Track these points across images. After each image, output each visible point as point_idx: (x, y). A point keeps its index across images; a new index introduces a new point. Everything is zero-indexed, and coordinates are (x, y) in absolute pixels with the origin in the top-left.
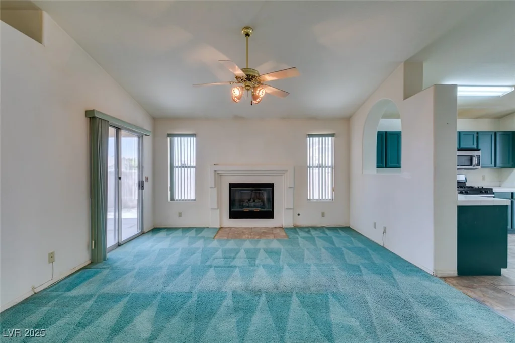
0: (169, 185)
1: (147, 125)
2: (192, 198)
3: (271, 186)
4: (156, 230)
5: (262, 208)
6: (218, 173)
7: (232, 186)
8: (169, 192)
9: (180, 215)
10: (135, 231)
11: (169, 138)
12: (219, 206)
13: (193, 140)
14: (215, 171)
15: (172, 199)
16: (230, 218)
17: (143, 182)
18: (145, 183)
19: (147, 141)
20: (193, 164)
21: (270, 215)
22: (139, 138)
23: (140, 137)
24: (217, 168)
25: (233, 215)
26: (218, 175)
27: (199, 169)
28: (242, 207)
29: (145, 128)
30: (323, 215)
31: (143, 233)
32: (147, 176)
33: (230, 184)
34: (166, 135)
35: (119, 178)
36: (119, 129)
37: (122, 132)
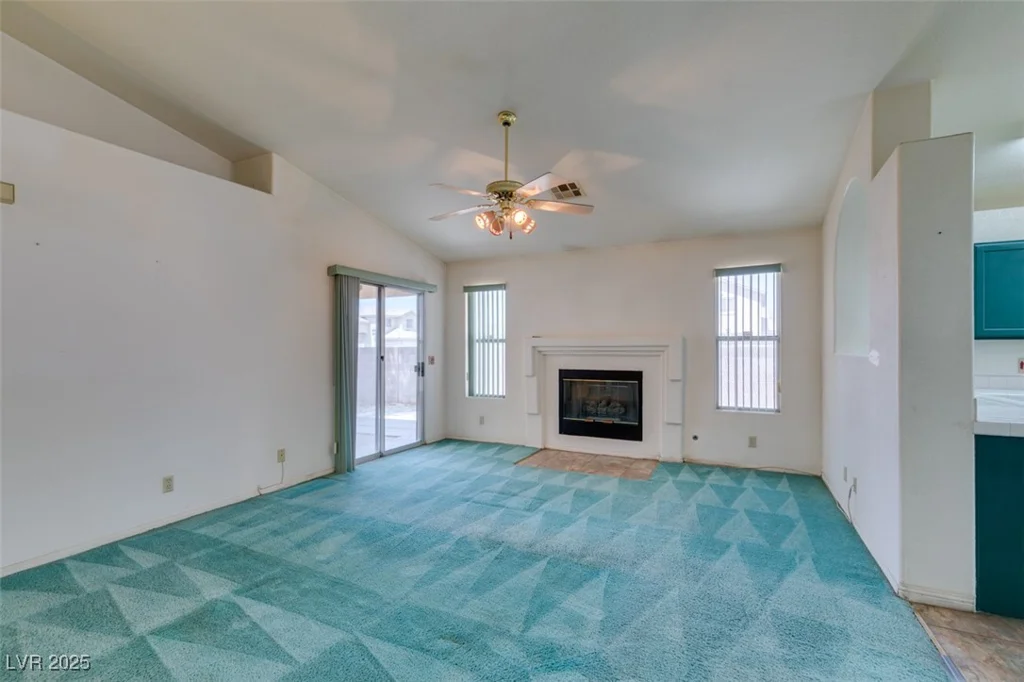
0: (467, 370)
1: (432, 276)
2: (501, 394)
3: (638, 376)
4: (447, 440)
5: (622, 420)
6: (540, 352)
7: (564, 374)
8: (467, 382)
9: (482, 421)
10: (412, 438)
11: (466, 294)
12: (542, 411)
13: (502, 293)
14: (534, 347)
15: (471, 393)
16: (560, 433)
17: (423, 364)
18: (428, 367)
19: (434, 300)
20: (502, 335)
21: (634, 433)
22: (419, 295)
23: (421, 294)
24: (537, 342)
25: (567, 428)
26: (539, 355)
27: (511, 341)
28: (586, 414)
29: (430, 282)
30: (753, 442)
31: (423, 444)
32: (431, 355)
33: (560, 371)
34: (462, 289)
35: (382, 358)
36: (381, 287)
37: (387, 290)
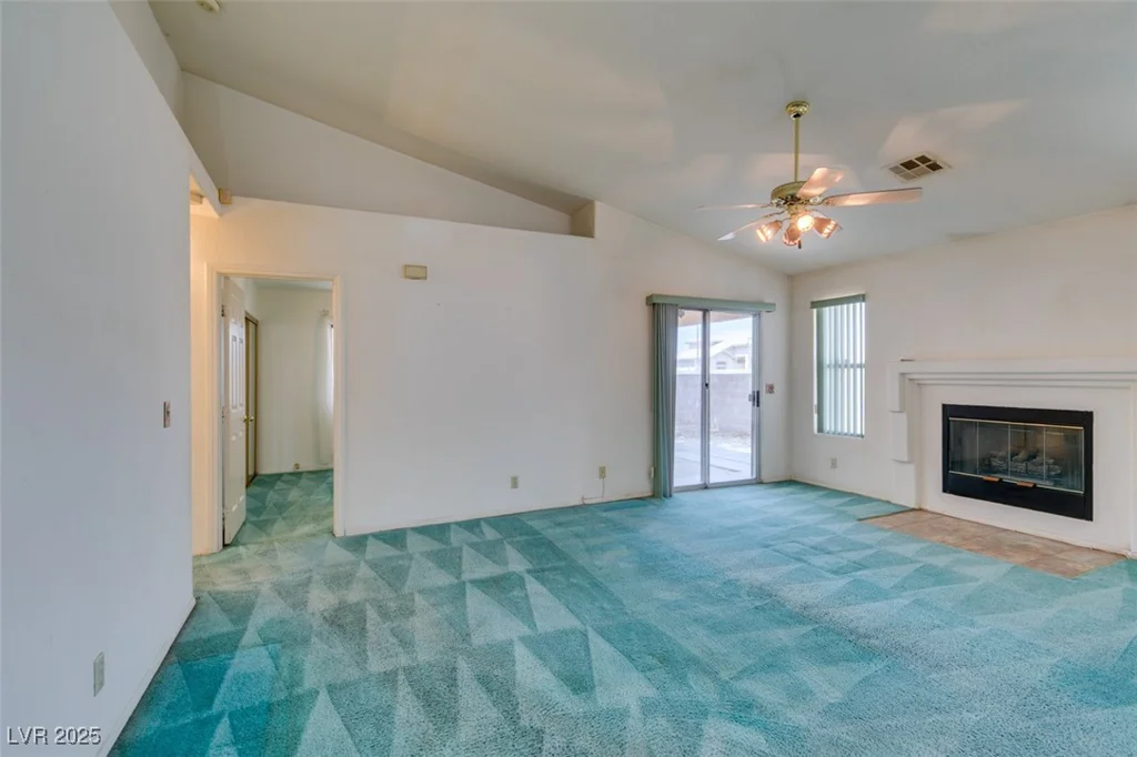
0: (815, 402)
1: (773, 293)
2: (859, 432)
3: (1085, 419)
4: (790, 482)
5: (1056, 484)
6: (911, 380)
7: (949, 411)
8: (815, 416)
9: (834, 464)
10: (746, 473)
11: (815, 311)
12: (915, 455)
13: (860, 307)
14: (903, 374)
15: (820, 429)
16: (944, 491)
17: (758, 392)
18: (764, 397)
19: (775, 321)
20: (861, 358)
21: (1079, 506)
22: (754, 316)
23: (757, 315)
24: (906, 367)
25: (953, 485)
26: (912, 385)
27: (873, 368)
28: (990, 470)
29: (767, 301)
31: (758, 482)
32: (771, 382)
33: (945, 407)
34: (809, 305)
35: (707, 385)
36: (705, 311)
37: (713, 314)
